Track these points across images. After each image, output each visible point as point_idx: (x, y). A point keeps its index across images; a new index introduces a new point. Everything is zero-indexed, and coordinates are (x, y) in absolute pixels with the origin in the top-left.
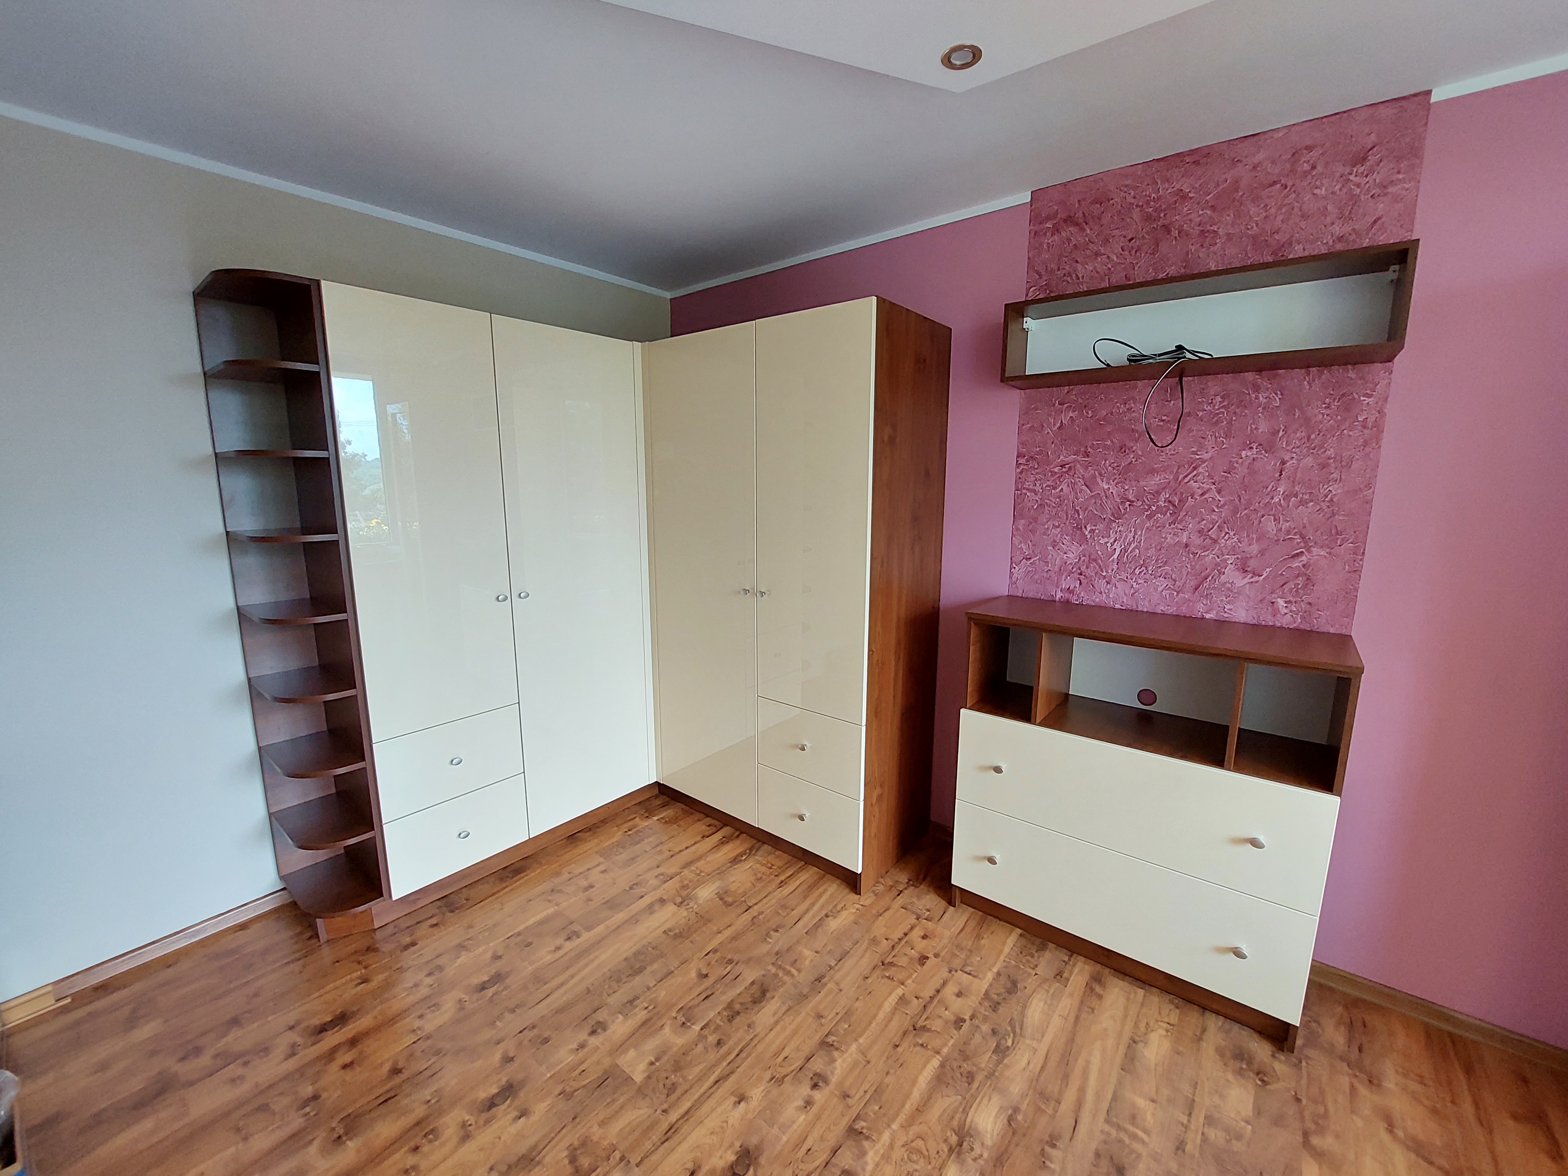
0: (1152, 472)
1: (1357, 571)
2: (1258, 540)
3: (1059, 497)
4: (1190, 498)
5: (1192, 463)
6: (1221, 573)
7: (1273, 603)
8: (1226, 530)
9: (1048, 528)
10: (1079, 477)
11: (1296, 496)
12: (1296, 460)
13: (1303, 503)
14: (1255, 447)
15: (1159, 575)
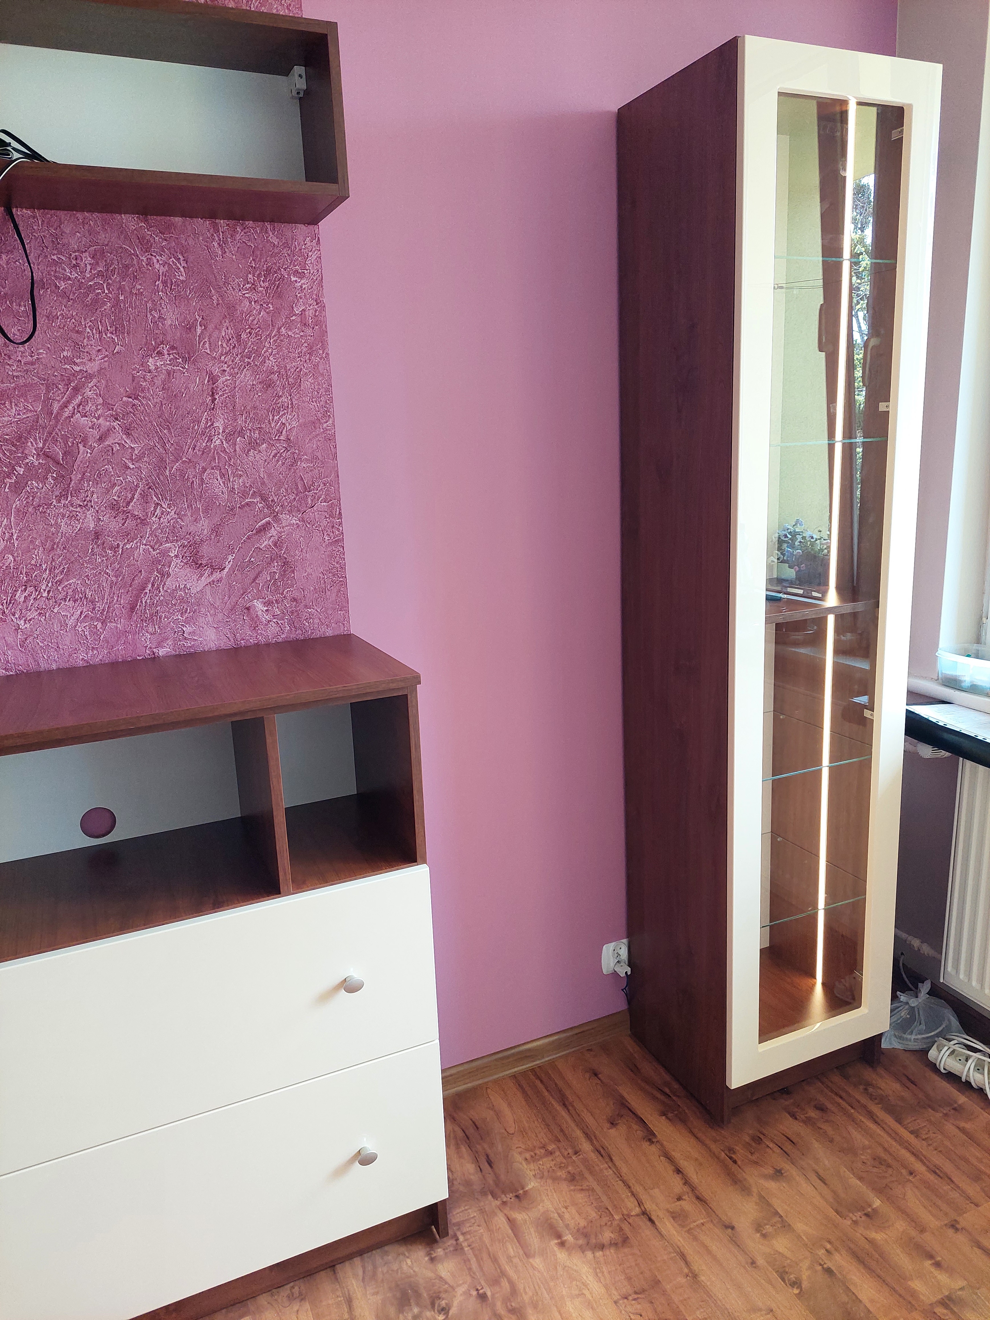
4: (81, 446)
5: (70, 379)
6: (164, 575)
7: (248, 609)
11: (241, 433)
12: (229, 375)
13: (253, 445)
14: (165, 352)
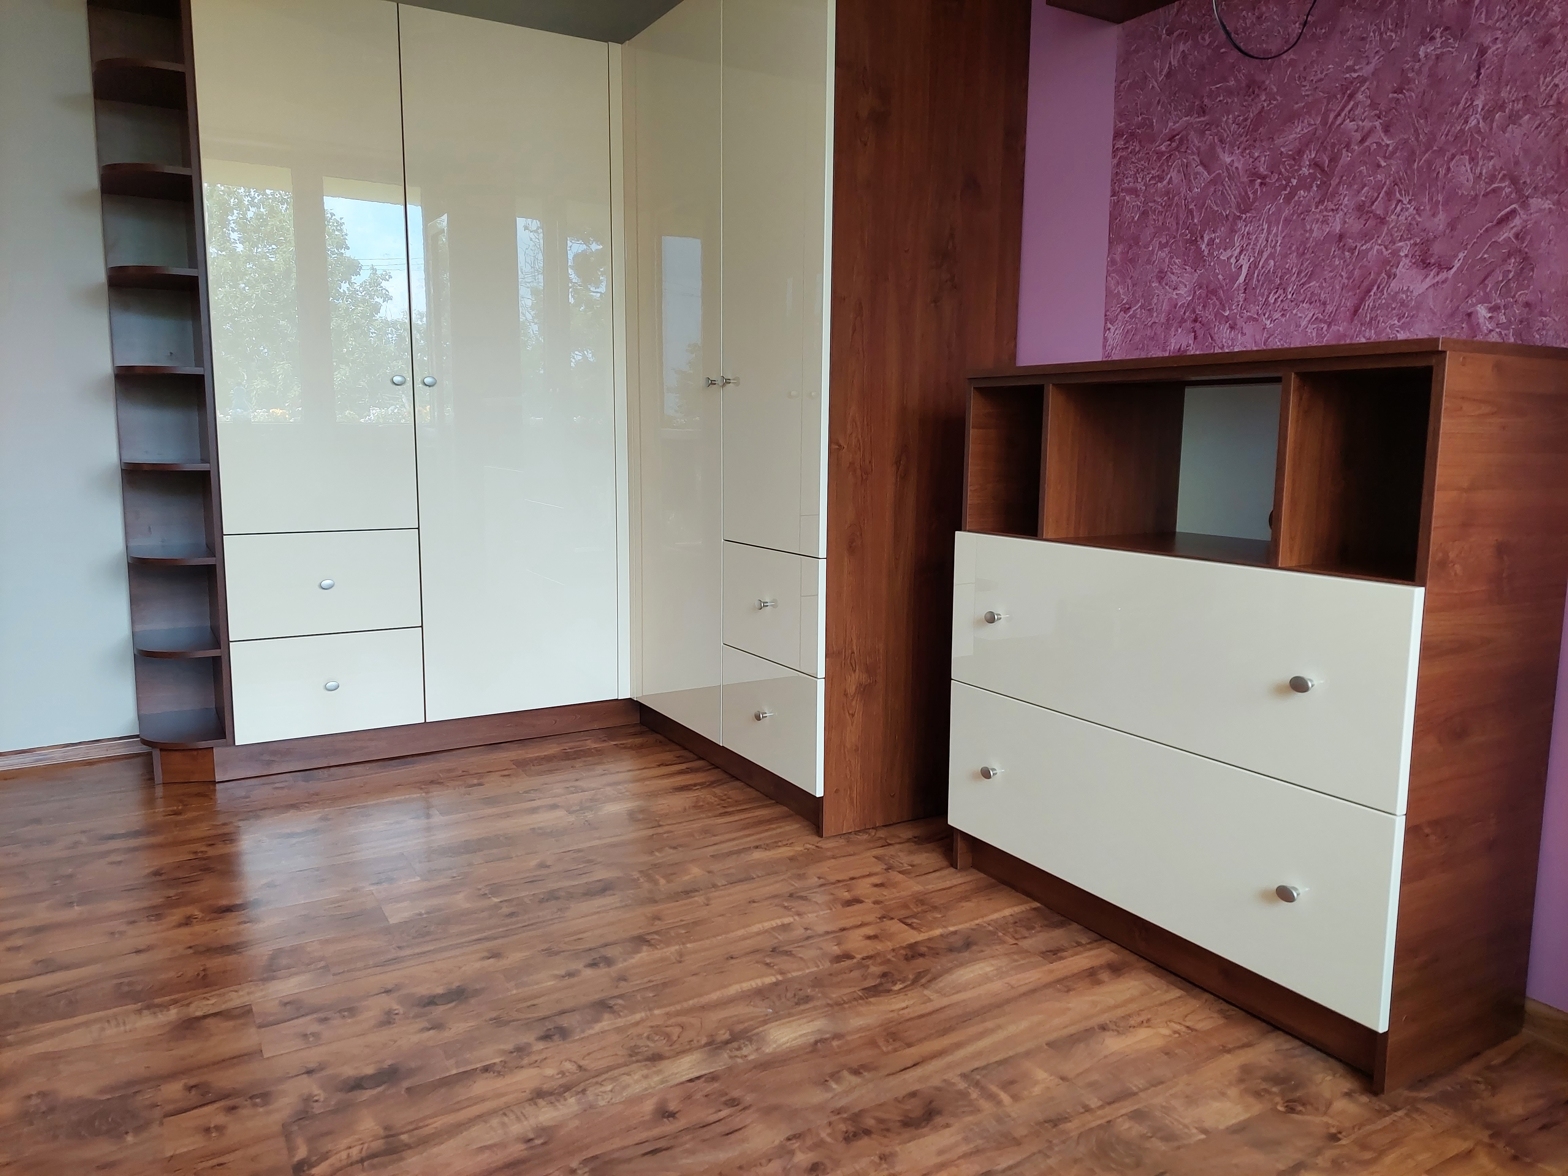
0: (1292, 118)
2: (1446, 203)
3: (1167, 193)
4: (1344, 151)
6: (1391, 276)
8: (1398, 195)
9: (1153, 250)
10: (1193, 153)
13: (1514, 118)
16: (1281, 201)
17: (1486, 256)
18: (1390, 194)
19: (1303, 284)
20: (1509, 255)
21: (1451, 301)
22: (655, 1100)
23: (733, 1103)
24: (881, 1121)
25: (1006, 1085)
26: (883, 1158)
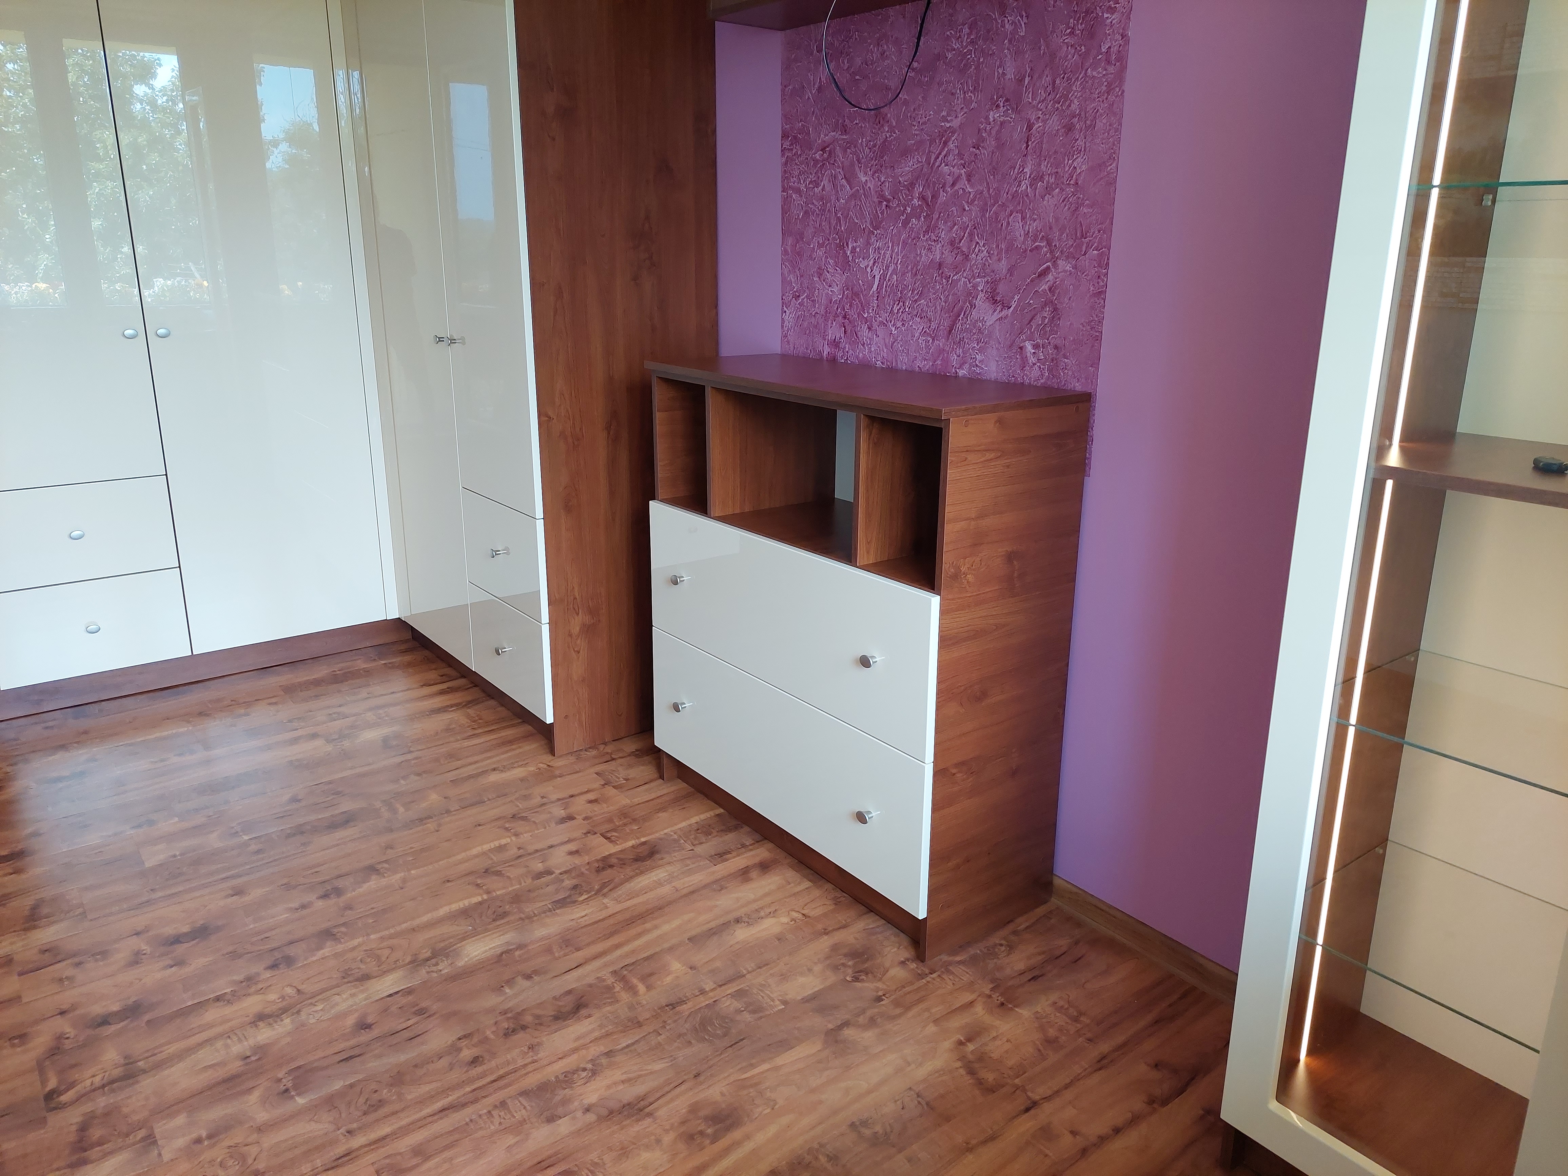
0: (906, 153)
1: (1100, 294)
2: (1007, 251)
3: (822, 199)
4: (941, 190)
5: (943, 136)
6: (972, 306)
7: (1021, 348)
8: (976, 237)
9: (813, 248)
10: (839, 167)
11: (1042, 179)
12: (1043, 121)
13: (1049, 190)
14: (1001, 104)
15: (915, 313)
16: (900, 225)
17: (1031, 302)
18: (971, 235)
19: (916, 301)
20: (1046, 305)
21: (1010, 334)
22: (356, 1015)
23: (421, 1012)
24: (538, 1017)
25: (644, 979)
26: (531, 1047)
